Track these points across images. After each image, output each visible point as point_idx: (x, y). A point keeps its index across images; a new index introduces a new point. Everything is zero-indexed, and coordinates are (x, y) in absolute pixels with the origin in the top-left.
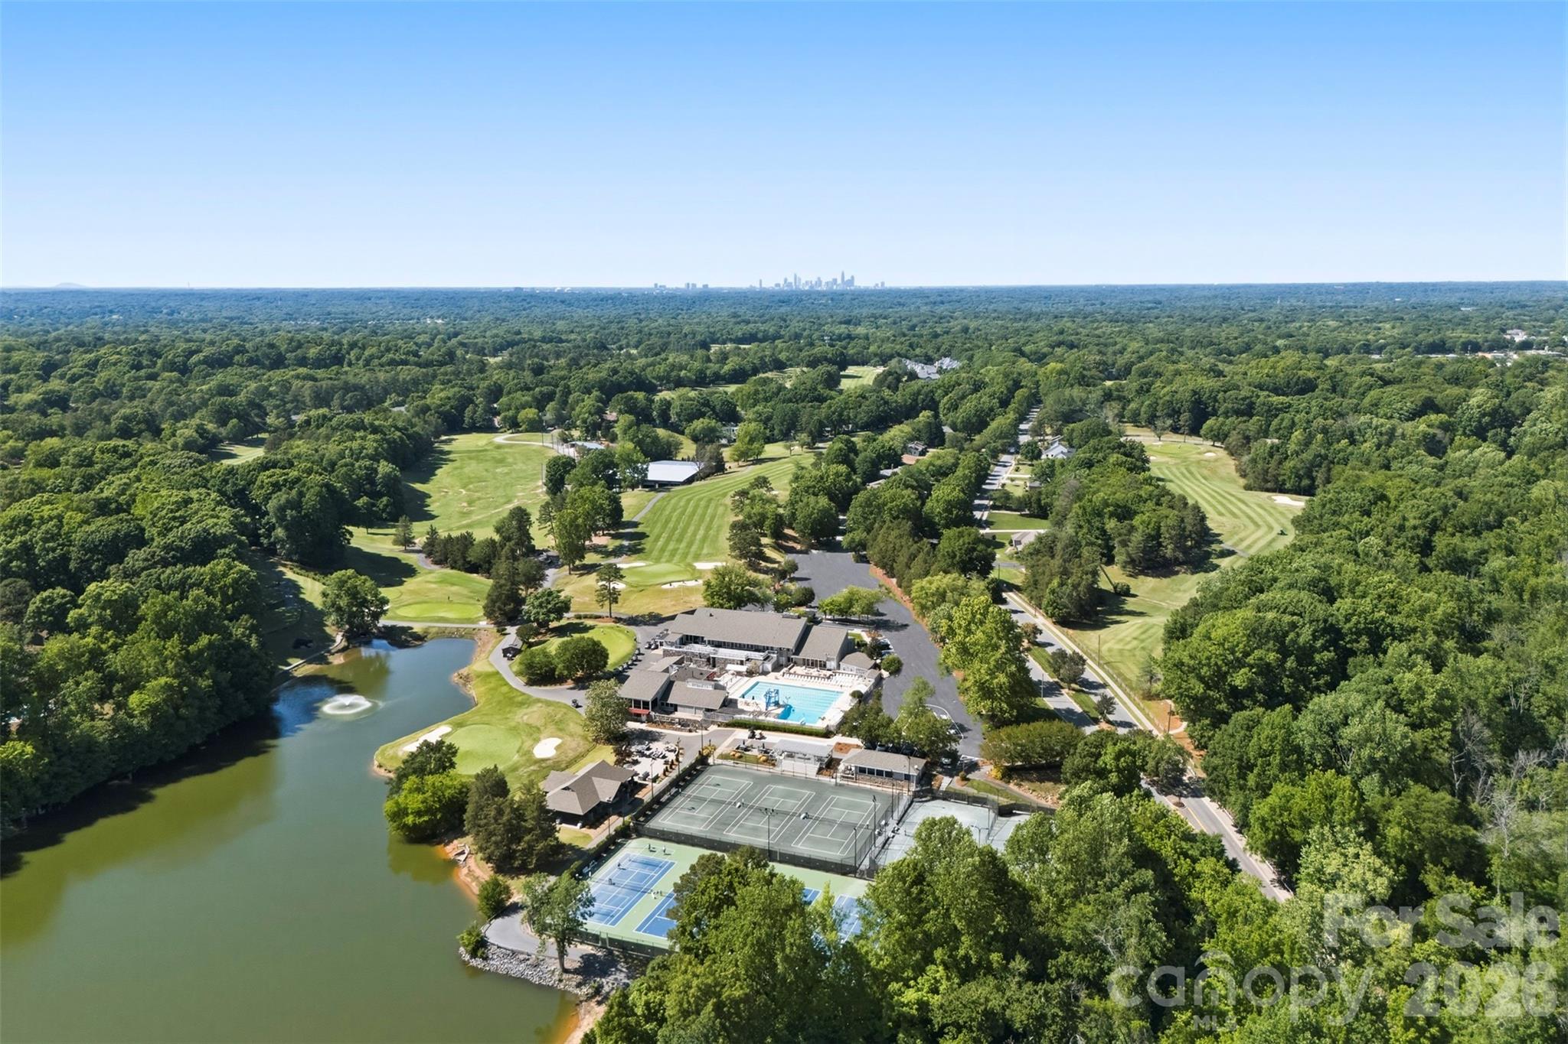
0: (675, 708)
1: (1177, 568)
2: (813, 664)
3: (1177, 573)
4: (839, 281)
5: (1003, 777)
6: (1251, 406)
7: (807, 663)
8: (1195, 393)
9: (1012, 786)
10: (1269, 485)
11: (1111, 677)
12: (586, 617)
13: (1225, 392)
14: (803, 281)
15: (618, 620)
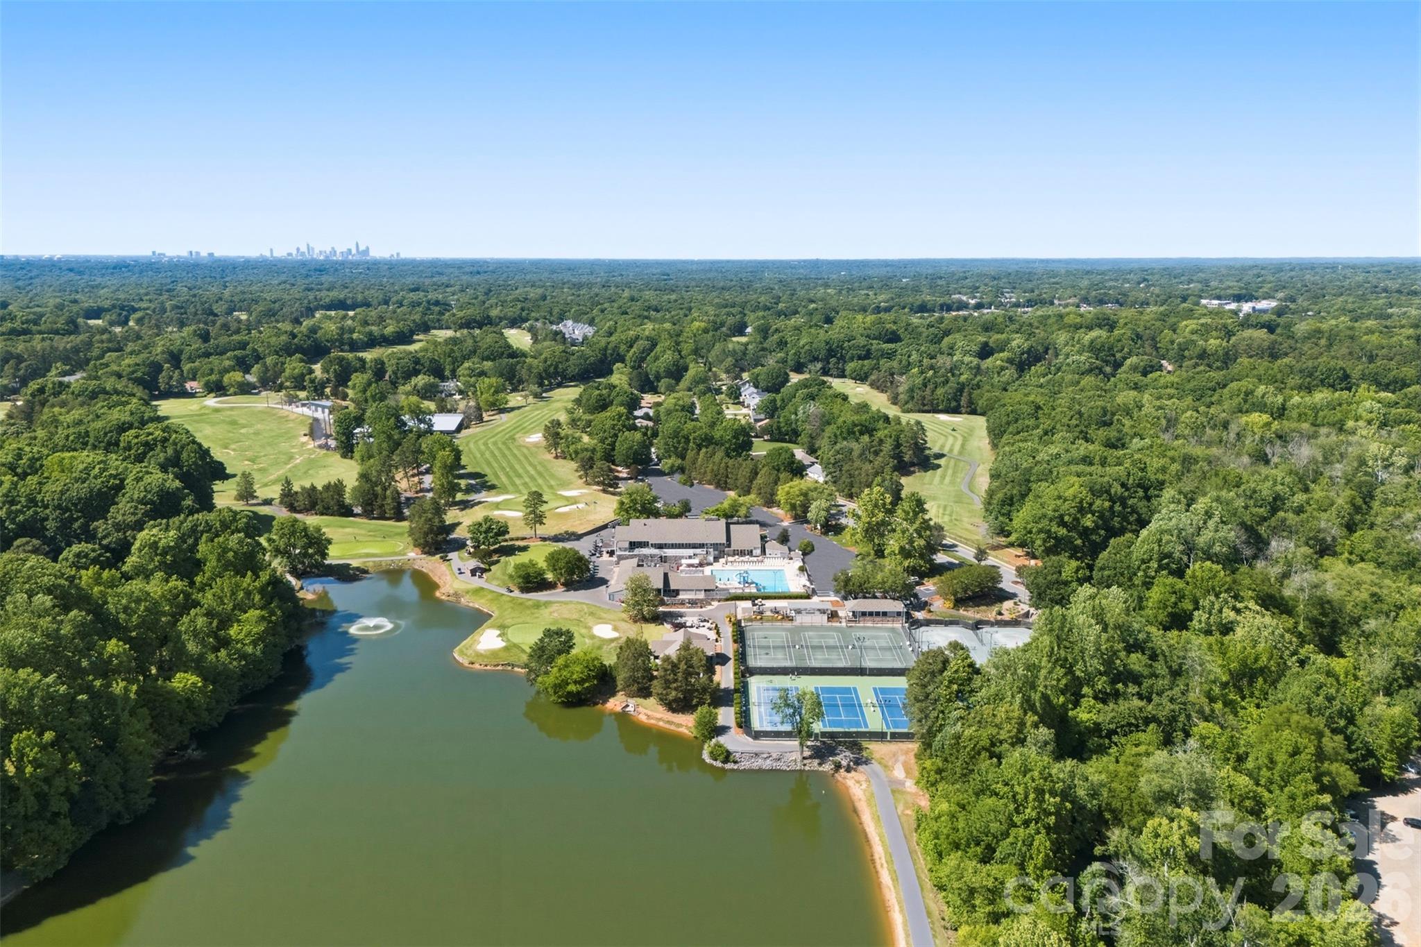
0: (677, 592)
1: (912, 469)
2: (742, 553)
3: (914, 472)
4: (354, 251)
5: (955, 606)
6: (869, 351)
7: (735, 553)
8: (827, 343)
9: (961, 611)
10: (926, 408)
11: (955, 539)
12: (517, 539)
13: (849, 341)
14: (317, 251)
15: (544, 539)
